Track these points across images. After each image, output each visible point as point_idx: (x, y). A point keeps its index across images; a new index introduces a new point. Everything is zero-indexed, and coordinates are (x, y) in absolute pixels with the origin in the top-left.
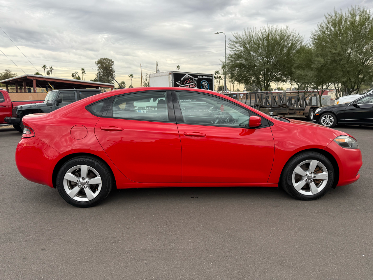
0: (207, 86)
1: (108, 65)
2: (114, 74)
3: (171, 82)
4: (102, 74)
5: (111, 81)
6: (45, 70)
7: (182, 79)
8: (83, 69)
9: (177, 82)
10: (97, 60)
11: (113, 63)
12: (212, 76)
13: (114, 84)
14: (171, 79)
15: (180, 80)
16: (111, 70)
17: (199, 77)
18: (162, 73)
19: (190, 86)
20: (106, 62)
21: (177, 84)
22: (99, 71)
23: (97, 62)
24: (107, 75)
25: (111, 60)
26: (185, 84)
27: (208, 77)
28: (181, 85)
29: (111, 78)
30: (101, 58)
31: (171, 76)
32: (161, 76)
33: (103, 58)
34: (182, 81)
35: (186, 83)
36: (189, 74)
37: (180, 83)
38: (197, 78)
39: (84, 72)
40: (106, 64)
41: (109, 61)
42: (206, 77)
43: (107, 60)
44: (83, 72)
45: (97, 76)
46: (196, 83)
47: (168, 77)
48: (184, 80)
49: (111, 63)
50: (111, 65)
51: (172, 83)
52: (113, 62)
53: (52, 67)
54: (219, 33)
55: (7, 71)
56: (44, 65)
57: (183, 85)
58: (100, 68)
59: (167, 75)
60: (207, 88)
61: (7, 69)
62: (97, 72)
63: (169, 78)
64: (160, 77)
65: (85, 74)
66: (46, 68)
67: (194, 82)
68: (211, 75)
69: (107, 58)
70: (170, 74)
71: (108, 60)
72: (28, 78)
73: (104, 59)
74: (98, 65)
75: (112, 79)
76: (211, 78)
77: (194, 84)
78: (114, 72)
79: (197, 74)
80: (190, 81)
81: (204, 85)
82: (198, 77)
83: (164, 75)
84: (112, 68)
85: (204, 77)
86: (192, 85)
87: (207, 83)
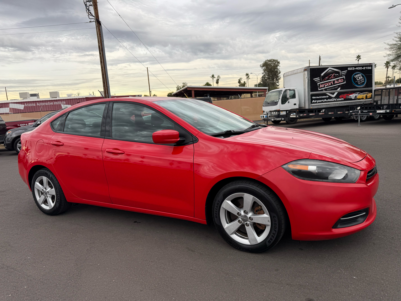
0: (363, 79)
1: (274, 66)
2: (279, 75)
3: (307, 79)
4: (267, 76)
5: (276, 83)
6: (213, 79)
7: (322, 74)
8: (247, 75)
9: (314, 79)
10: (262, 63)
11: (278, 64)
12: (372, 66)
13: (279, 86)
14: (306, 76)
15: (319, 76)
16: (277, 71)
17: (349, 69)
18: (297, 70)
19: (334, 81)
20: (271, 64)
21: (315, 81)
22: (264, 74)
23: (262, 65)
24: (272, 77)
25: (277, 61)
26: (327, 80)
27: (364, 68)
28: (321, 82)
29: (276, 80)
30: (266, 60)
31: (306, 72)
32: (296, 74)
33: (269, 59)
34: (322, 76)
35: (329, 78)
36: (334, 66)
37: (319, 79)
38: (347, 71)
39: (249, 77)
40: (271, 65)
41: (274, 62)
42: (360, 68)
43: (272, 61)
44: (247, 78)
45: (261, 80)
46: (344, 77)
47: (302, 74)
48: (326, 75)
49: (276, 64)
50: (277, 66)
51: (307, 81)
52: (279, 62)
53: (219, 76)
54: (395, 6)
55: (184, 84)
56: (212, 75)
57: (323, 81)
58: (265, 70)
59: (302, 72)
60: (362, 82)
61: (184, 82)
62: (262, 75)
63: (304, 75)
64: (294, 75)
65: (249, 79)
66: (214, 77)
67: (341, 76)
68: (370, 64)
69: (272, 59)
70: (305, 70)
71: (274, 60)
72: (188, 89)
73: (270, 61)
74: (263, 68)
75: (277, 82)
76: (370, 68)
77: (341, 79)
78: (280, 73)
79: (346, 66)
80: (334, 75)
81: (358, 79)
82: (347, 69)
83: (298, 72)
84: (277, 69)
85: (357, 68)
86: (338, 80)
87: (362, 76)
